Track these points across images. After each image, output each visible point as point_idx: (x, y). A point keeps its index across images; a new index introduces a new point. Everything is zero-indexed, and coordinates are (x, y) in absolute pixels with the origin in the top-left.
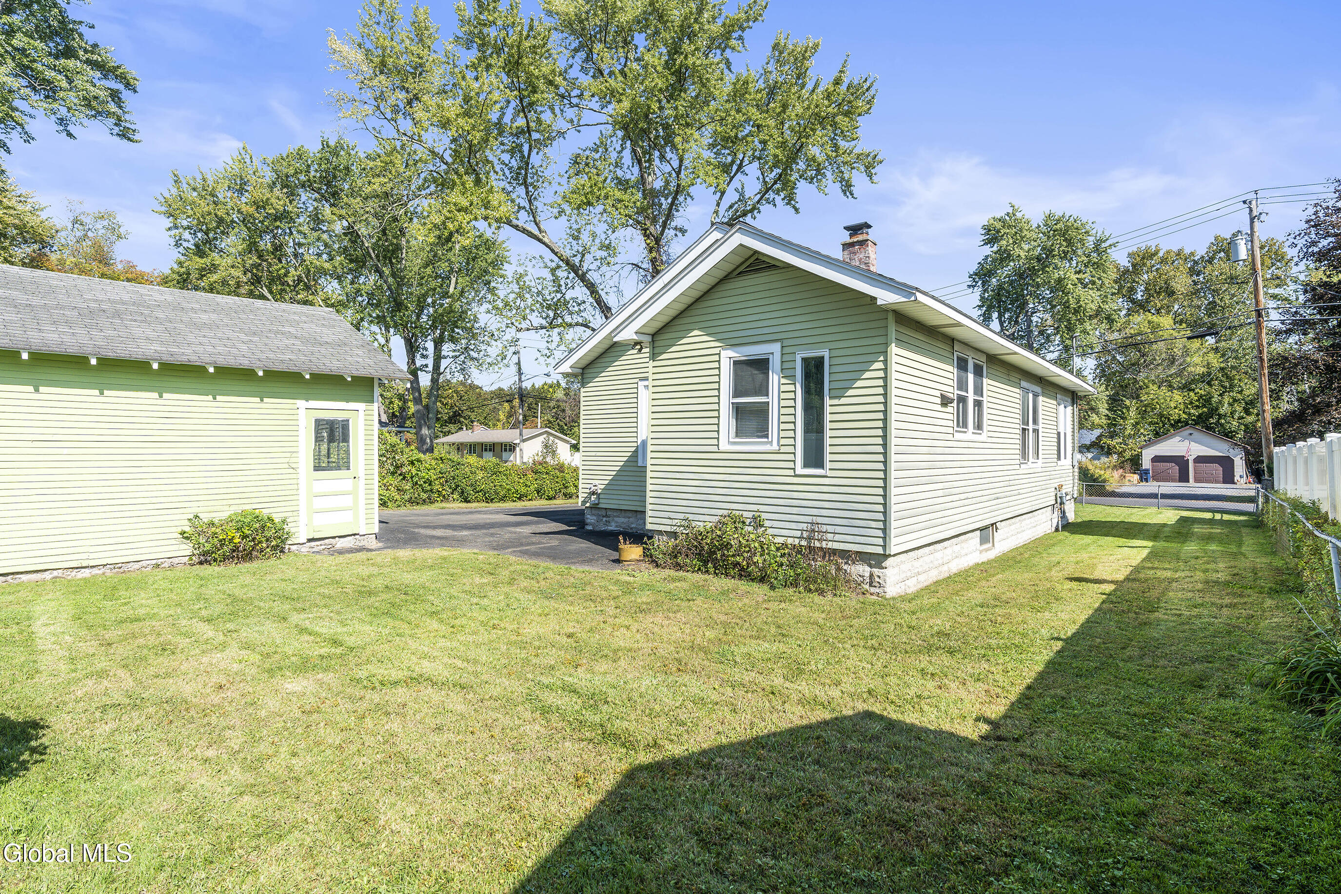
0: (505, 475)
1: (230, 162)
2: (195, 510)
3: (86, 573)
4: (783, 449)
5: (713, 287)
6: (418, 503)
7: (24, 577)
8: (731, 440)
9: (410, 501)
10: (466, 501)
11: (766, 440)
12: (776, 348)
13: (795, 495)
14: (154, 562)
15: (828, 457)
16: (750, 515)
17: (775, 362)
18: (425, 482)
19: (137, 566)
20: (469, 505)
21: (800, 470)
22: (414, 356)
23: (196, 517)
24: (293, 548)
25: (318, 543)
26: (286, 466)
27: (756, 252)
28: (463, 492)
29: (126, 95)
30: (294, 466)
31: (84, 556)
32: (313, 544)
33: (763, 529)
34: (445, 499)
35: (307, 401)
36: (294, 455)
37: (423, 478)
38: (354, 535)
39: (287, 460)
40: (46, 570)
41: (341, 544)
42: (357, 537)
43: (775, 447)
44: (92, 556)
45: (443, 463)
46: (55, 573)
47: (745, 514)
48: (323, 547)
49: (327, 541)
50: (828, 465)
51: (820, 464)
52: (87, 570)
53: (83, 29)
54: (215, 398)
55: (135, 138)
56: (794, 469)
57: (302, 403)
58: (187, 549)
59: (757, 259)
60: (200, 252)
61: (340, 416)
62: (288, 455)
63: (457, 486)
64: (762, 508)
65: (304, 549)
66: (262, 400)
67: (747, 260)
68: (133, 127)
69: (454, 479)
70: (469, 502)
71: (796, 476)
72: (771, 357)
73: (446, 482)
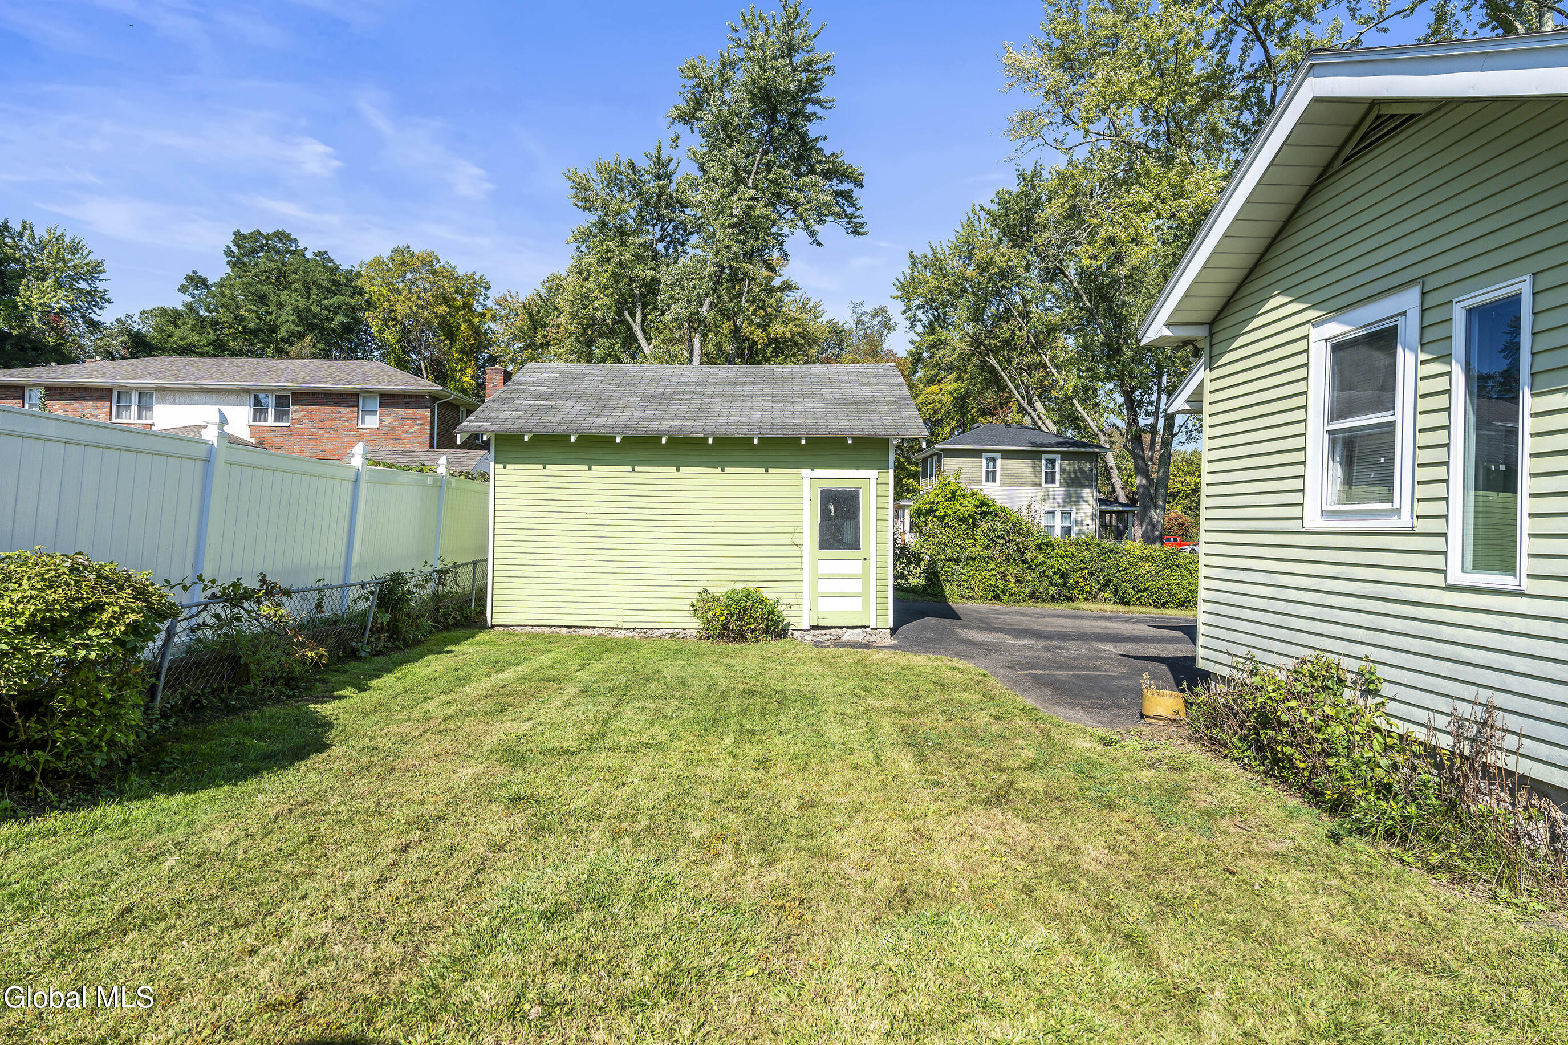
0: (1186, 569)
1: (960, 230)
2: (704, 584)
3: (621, 634)
4: (1422, 526)
5: (1299, 206)
6: (1044, 600)
7: (582, 631)
8: (1326, 508)
9: (1032, 595)
10: (1123, 602)
11: (1388, 506)
12: (1410, 300)
13: (1447, 632)
14: (671, 631)
15: (1525, 545)
16: (1355, 665)
17: (1410, 328)
18: (1054, 573)
19: (658, 633)
20: (1126, 608)
21: (1456, 576)
22: (1135, 415)
23: (705, 591)
24: (797, 634)
25: (823, 632)
26: (790, 542)
27: (1375, 103)
28: (1116, 591)
29: (857, 192)
30: (797, 542)
31: (619, 618)
32: (818, 632)
33: (1378, 700)
34: (1092, 597)
35: (812, 469)
36: (798, 530)
37: (1052, 567)
38: (865, 627)
39: (789, 536)
40: (594, 627)
41: (848, 636)
42: (868, 630)
43: (1405, 521)
44: (626, 619)
45: (1088, 549)
46: (601, 631)
47: (1346, 663)
48: (829, 637)
49: (833, 631)
50: (1525, 565)
51: (1507, 564)
52: (623, 632)
53: (820, 144)
54: (723, 471)
55: (863, 231)
56: (1444, 571)
57: (806, 473)
58: (696, 624)
59: (1378, 117)
60: (930, 328)
61: (849, 486)
62: (792, 530)
63: (1108, 582)
64: (1375, 654)
65: (808, 637)
66: (767, 471)
67: (1357, 127)
68: (861, 221)
69: (1102, 571)
70: (1128, 604)
71: (1449, 588)
72: (1401, 322)
73: (1091, 574)
